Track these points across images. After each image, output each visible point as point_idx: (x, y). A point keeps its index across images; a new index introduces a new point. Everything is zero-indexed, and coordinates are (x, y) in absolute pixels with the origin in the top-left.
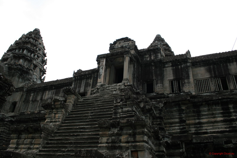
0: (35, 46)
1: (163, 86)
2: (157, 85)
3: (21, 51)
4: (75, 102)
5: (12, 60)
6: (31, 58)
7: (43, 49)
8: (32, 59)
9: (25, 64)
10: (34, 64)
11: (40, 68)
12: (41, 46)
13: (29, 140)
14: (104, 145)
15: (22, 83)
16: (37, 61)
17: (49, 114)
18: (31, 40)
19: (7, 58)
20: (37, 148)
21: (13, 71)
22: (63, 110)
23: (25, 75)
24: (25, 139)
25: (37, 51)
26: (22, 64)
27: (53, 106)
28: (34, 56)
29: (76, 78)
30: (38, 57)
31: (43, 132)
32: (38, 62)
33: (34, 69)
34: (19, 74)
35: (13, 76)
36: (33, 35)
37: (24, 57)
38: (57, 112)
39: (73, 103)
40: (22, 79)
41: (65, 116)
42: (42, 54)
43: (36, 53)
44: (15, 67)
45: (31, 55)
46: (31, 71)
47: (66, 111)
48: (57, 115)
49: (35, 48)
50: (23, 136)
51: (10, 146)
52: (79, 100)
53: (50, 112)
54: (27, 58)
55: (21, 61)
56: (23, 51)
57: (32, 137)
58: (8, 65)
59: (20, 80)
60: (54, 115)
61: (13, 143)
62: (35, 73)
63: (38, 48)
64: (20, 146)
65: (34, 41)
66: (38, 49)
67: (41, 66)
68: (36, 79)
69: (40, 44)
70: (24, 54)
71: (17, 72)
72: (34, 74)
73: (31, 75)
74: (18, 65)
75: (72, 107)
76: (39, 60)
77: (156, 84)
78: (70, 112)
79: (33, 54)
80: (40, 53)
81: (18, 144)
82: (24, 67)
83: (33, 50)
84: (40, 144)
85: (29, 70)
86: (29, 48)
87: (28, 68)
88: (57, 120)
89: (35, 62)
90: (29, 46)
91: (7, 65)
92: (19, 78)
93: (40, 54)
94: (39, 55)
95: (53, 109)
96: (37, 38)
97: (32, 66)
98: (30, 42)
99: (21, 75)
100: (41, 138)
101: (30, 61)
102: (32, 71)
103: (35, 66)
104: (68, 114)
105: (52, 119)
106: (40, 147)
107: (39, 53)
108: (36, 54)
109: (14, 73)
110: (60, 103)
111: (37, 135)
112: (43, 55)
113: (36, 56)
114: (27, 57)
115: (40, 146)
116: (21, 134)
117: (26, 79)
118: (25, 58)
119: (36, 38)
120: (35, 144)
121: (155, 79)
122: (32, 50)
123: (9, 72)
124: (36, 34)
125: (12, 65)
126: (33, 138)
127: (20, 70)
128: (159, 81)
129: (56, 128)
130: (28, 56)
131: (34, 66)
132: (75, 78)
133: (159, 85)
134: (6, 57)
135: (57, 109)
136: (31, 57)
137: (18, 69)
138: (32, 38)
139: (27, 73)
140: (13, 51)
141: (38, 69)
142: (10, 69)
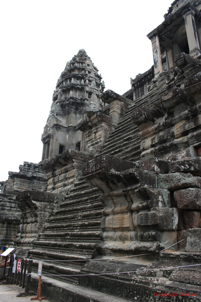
0: (83, 69)
3: (68, 82)
4: (122, 110)
5: (61, 95)
7: (94, 70)
8: (84, 86)
9: (77, 95)
10: (87, 92)
11: (96, 94)
12: (90, 67)
13: (63, 175)
14: (149, 151)
15: (80, 118)
16: (90, 87)
17: (89, 136)
18: (76, 64)
19: (57, 96)
20: (72, 183)
21: (67, 108)
22: (103, 124)
23: (81, 108)
24: (60, 175)
25: (87, 74)
26: (74, 96)
27: (90, 124)
28: (85, 82)
29: (136, 85)
30: (90, 81)
31: (75, 159)
32: (92, 88)
33: (89, 97)
34: (74, 109)
35: (69, 114)
36: (77, 59)
37: (73, 87)
38: (97, 129)
39: (119, 112)
40: (79, 114)
41: (108, 133)
42: (94, 77)
44: (67, 102)
45: (81, 82)
46: (86, 101)
47: (110, 126)
48: (97, 134)
49: (83, 72)
50: (57, 172)
51: (48, 187)
52: (129, 107)
53: (89, 132)
54: (77, 87)
55: (71, 92)
56: (70, 80)
57: (65, 169)
58: (60, 102)
59: (78, 115)
60: (94, 134)
61: (50, 184)
62: (92, 102)
64: (56, 186)
65: (80, 64)
66: (87, 73)
67: (97, 90)
68: (95, 107)
69: (88, 65)
70: (72, 84)
71: (71, 107)
72: (91, 104)
73: (88, 106)
74: (69, 99)
75: (120, 118)
76: (92, 85)
78: (116, 125)
79: (83, 80)
80: (92, 76)
81: (55, 183)
82: (77, 98)
84: (73, 176)
85: (84, 100)
86: (76, 74)
87: (82, 99)
88: (99, 140)
89: (87, 89)
90: (76, 72)
91: (58, 104)
92: (76, 114)
94: (91, 78)
95: (91, 127)
96: (83, 60)
97: (86, 96)
98: (75, 68)
99: (77, 109)
100: (74, 168)
101: (82, 89)
102: (88, 100)
103: (90, 94)
104: (113, 129)
105: (93, 142)
106: (74, 181)
108: (87, 78)
109: (69, 110)
110: (96, 115)
111: (69, 166)
112: (96, 78)
113: (87, 81)
114: (76, 85)
115: (75, 178)
116: (56, 170)
117: (83, 112)
118: (75, 88)
119: (81, 61)
120: (69, 178)
122: (80, 76)
123: (63, 110)
124: (81, 56)
125: (63, 102)
126: (66, 171)
127: (73, 104)
129: (97, 151)
130: (78, 84)
131: (88, 94)
132: (135, 87)
134: (55, 95)
135: (96, 125)
136: (81, 85)
137: (71, 103)
138: (77, 62)
139: (83, 104)
140: (60, 86)
141: (94, 96)
142: (63, 106)
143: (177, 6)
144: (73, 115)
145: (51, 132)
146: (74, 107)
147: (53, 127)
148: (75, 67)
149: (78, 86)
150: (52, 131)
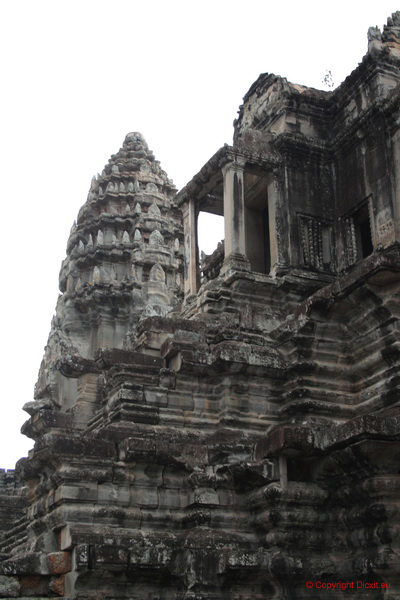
0: (130, 200)
1: (393, 216)
2: (378, 217)
3: (90, 242)
4: (99, 392)
5: (75, 279)
6: (125, 248)
8: (130, 248)
9: (113, 276)
10: (138, 264)
12: (149, 190)
16: (144, 250)
18: (112, 188)
21: (90, 311)
23: (126, 310)
25: (137, 215)
26: (105, 281)
28: (132, 236)
30: (145, 231)
32: (150, 252)
33: (146, 277)
34: (108, 313)
35: (96, 327)
36: (115, 169)
37: (100, 257)
39: (93, 397)
40: (122, 324)
43: (136, 223)
44: (89, 298)
45: (121, 239)
46: (135, 290)
49: (128, 207)
54: (113, 255)
55: (97, 272)
56: (95, 236)
58: (72, 298)
59: (119, 329)
62: (151, 291)
63: (138, 205)
65: (122, 184)
66: (138, 209)
67: (167, 255)
68: (155, 308)
69: (144, 183)
70: (98, 248)
71: (99, 311)
72: (148, 296)
73: (141, 303)
74: (93, 289)
76: (152, 242)
77: (376, 213)
78: (84, 427)
79: (126, 233)
80: (151, 217)
82: (111, 286)
83: (123, 218)
85: (131, 288)
86: (111, 218)
87: (124, 285)
89: (138, 257)
90: (113, 210)
91: (68, 303)
92: (113, 325)
93: (150, 220)
94: (148, 224)
96: (131, 169)
97: (137, 276)
98: (109, 198)
99: (114, 312)
101: (125, 259)
102: (139, 287)
103: (147, 267)
107: (145, 220)
108: (138, 225)
109: (95, 316)
113: (138, 234)
114: (111, 250)
117: (131, 319)
118: (107, 256)
119: (126, 174)
121: (371, 195)
122: (120, 220)
123: (81, 318)
125: (81, 296)
127: (104, 300)
128: (381, 199)
130: (114, 247)
131: (140, 270)
133: (382, 214)
134: (63, 277)
136: (122, 247)
137: (98, 300)
138: (114, 180)
139: (127, 300)
140: (73, 252)
141: (157, 274)
142: (79, 307)
143: (249, 109)
144: (105, 329)
145: (50, 381)
146: (107, 309)
147: (54, 368)
148: (108, 196)
149: (115, 251)
150: (53, 377)
